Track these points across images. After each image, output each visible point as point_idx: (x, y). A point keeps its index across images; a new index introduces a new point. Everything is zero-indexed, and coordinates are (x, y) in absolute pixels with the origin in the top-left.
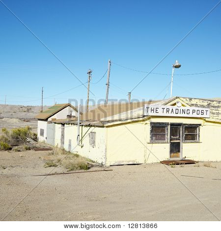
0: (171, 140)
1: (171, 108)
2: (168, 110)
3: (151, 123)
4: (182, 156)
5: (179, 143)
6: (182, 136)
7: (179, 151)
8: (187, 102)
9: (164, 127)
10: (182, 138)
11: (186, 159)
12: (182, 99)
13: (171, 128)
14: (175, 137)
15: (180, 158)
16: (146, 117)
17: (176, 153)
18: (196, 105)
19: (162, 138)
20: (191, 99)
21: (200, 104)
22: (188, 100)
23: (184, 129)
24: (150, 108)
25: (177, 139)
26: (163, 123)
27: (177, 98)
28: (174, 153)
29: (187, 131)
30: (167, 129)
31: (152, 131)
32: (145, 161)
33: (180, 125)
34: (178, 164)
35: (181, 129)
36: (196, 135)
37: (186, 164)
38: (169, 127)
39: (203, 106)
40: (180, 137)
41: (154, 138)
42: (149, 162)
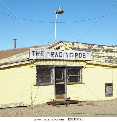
0: (56, 82)
1: (55, 51)
2: (52, 53)
3: (37, 66)
4: (67, 97)
5: (64, 84)
6: (67, 78)
7: (64, 93)
8: (70, 46)
9: (49, 70)
10: (67, 80)
11: (71, 99)
12: (65, 43)
13: (55, 71)
14: (60, 79)
15: (65, 99)
16: (31, 61)
17: (61, 94)
18: (78, 49)
19: (48, 81)
20: (73, 43)
21: (82, 47)
22: (71, 44)
23: (68, 72)
24: (36, 52)
25: (61, 81)
26: (48, 66)
27: (60, 42)
28: (59, 94)
29: (70, 74)
30: (52, 72)
31: (37, 74)
32: (32, 102)
33: (64, 67)
34: (63, 104)
35: (65, 71)
36: (79, 76)
37: (70, 104)
38: (54, 69)
39: (84, 50)
40: (64, 79)
41: (40, 80)
42: (35, 103)
